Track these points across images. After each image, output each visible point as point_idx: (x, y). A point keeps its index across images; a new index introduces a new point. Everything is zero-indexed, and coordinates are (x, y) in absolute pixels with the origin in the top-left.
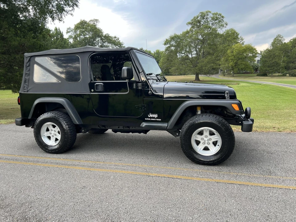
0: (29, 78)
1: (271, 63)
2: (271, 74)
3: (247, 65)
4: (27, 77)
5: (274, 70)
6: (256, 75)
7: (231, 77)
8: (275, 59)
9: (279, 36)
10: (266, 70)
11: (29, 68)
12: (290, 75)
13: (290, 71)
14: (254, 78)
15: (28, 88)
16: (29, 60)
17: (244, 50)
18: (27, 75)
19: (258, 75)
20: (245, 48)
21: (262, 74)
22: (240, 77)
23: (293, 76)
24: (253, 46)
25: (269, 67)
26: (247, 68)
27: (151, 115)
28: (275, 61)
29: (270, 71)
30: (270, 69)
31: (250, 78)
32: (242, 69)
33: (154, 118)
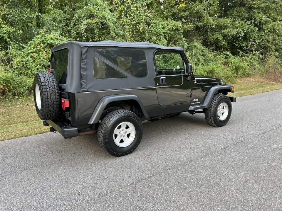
0: (87, 73)
4: (84, 72)
11: (85, 61)
15: (86, 86)
16: (87, 51)
18: (83, 69)
27: (195, 100)
33: (196, 102)
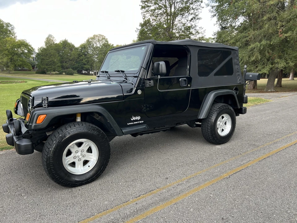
1: (48, 61)
2: (49, 72)
3: (24, 61)
5: (52, 68)
6: (35, 72)
7: (7, 73)
8: (52, 58)
9: (50, 36)
10: (45, 68)
12: (66, 73)
13: (66, 70)
14: (34, 76)
17: (19, 45)
19: (37, 73)
20: (19, 43)
21: (41, 72)
22: (18, 75)
23: (69, 75)
24: (28, 42)
25: (47, 65)
26: (24, 64)
28: (52, 60)
29: (49, 69)
30: (49, 68)
31: (30, 75)
32: (20, 66)
